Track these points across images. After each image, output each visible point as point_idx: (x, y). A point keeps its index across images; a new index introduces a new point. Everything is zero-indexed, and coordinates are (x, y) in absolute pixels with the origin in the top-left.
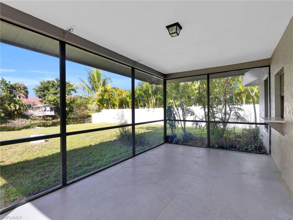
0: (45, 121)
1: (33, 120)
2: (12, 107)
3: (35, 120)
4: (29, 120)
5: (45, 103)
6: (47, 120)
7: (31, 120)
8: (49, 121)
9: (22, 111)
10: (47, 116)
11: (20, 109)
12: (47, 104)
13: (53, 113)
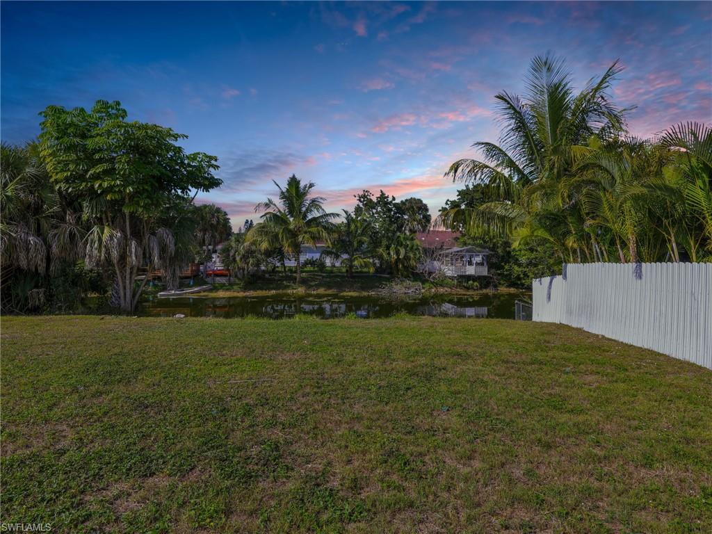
0: (462, 292)
1: (436, 285)
2: (392, 253)
3: (441, 285)
4: (427, 285)
5: (465, 244)
6: (468, 288)
7: (431, 285)
8: (470, 292)
9: (413, 263)
10: (469, 278)
11: (407, 258)
12: (470, 246)
13: (484, 271)
